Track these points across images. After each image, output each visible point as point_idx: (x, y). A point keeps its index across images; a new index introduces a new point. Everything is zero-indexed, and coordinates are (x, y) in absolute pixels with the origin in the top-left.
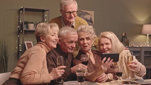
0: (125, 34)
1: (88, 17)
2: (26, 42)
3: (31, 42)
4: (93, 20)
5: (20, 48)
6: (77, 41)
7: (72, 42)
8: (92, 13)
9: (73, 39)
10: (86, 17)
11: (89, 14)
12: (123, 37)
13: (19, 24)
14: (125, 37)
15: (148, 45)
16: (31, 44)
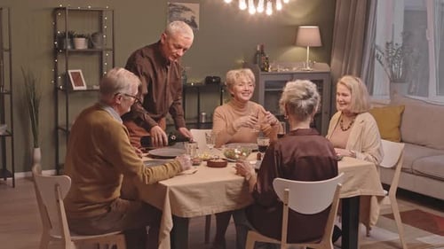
0: (262, 47)
1: (188, 16)
2: (70, 71)
3: (80, 71)
4: (197, 21)
5: (59, 83)
6: (189, 47)
7: (179, 47)
8: (195, 7)
9: (182, 44)
10: (182, 15)
11: (189, 10)
12: (258, 53)
13: (55, 37)
14: (262, 53)
15: (308, 68)
16: (79, 73)
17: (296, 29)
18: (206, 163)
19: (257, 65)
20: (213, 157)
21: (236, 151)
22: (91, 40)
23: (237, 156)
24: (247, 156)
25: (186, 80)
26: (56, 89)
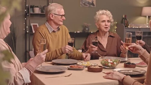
0: (125, 16)
1: (90, 0)
2: (32, 24)
3: (37, 24)
12: (123, 18)
13: (26, 8)
14: (125, 19)
15: (147, 26)
16: (36, 25)
17: (141, 8)
18: (87, 69)
19: (123, 24)
20: (93, 65)
21: (109, 61)
22: (42, 9)
23: (110, 64)
24: (117, 65)
25: (89, 30)
26: (26, 33)
